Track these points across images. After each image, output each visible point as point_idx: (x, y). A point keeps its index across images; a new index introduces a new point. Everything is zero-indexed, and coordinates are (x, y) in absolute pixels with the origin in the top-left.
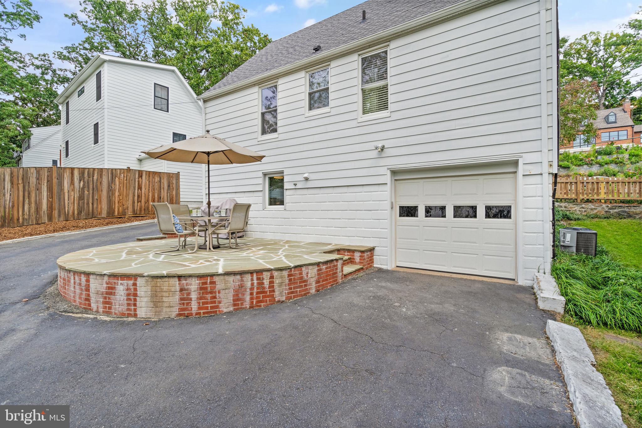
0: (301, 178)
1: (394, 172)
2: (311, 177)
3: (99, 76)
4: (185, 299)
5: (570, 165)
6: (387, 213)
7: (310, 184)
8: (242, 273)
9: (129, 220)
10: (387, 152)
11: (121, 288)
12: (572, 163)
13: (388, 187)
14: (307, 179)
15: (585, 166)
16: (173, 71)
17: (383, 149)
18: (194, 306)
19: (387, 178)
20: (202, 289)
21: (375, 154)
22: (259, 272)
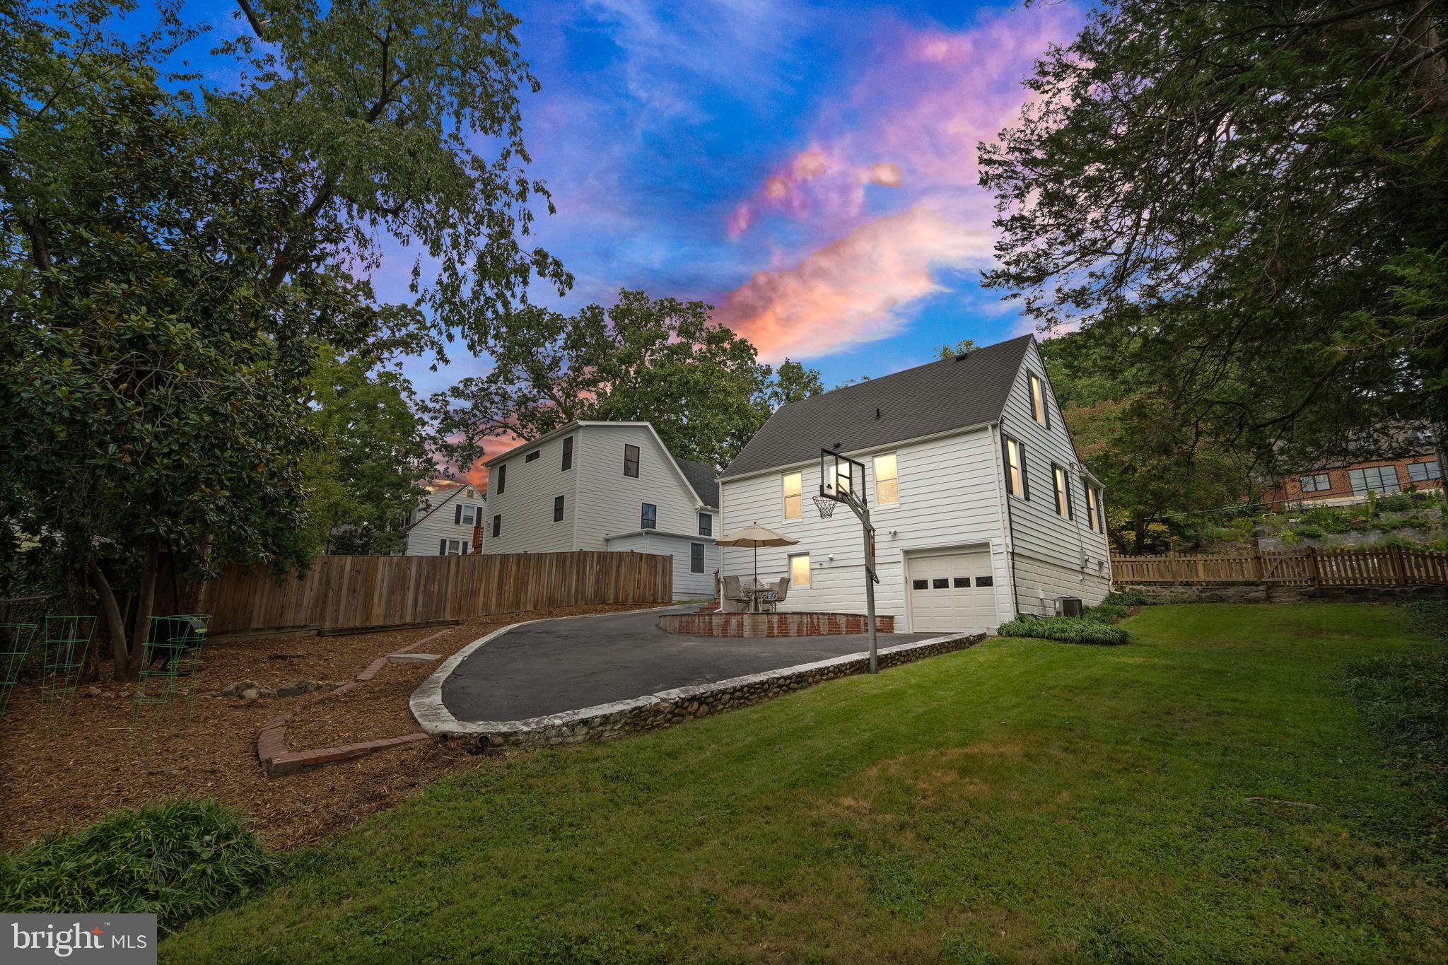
0: (826, 558)
1: (907, 553)
2: (836, 557)
3: (568, 444)
4: (771, 627)
5: (1322, 532)
6: (902, 586)
7: (834, 564)
8: (802, 614)
9: (630, 608)
10: (900, 536)
11: (734, 621)
12: (1326, 528)
13: (902, 565)
14: (831, 559)
15: (1353, 533)
16: (646, 427)
17: (895, 533)
18: (776, 631)
19: (901, 557)
20: (780, 621)
21: (889, 538)
22: (811, 614)
